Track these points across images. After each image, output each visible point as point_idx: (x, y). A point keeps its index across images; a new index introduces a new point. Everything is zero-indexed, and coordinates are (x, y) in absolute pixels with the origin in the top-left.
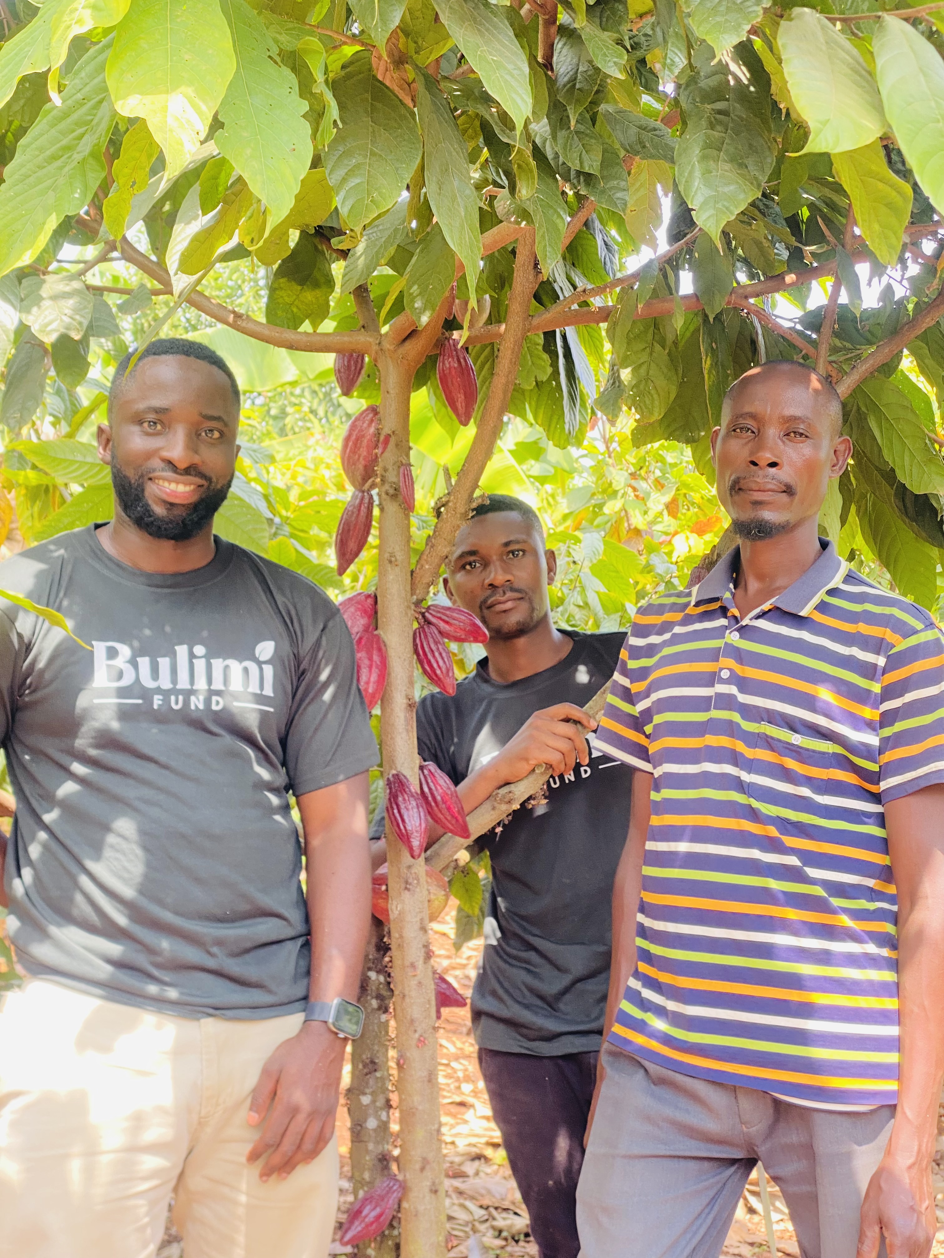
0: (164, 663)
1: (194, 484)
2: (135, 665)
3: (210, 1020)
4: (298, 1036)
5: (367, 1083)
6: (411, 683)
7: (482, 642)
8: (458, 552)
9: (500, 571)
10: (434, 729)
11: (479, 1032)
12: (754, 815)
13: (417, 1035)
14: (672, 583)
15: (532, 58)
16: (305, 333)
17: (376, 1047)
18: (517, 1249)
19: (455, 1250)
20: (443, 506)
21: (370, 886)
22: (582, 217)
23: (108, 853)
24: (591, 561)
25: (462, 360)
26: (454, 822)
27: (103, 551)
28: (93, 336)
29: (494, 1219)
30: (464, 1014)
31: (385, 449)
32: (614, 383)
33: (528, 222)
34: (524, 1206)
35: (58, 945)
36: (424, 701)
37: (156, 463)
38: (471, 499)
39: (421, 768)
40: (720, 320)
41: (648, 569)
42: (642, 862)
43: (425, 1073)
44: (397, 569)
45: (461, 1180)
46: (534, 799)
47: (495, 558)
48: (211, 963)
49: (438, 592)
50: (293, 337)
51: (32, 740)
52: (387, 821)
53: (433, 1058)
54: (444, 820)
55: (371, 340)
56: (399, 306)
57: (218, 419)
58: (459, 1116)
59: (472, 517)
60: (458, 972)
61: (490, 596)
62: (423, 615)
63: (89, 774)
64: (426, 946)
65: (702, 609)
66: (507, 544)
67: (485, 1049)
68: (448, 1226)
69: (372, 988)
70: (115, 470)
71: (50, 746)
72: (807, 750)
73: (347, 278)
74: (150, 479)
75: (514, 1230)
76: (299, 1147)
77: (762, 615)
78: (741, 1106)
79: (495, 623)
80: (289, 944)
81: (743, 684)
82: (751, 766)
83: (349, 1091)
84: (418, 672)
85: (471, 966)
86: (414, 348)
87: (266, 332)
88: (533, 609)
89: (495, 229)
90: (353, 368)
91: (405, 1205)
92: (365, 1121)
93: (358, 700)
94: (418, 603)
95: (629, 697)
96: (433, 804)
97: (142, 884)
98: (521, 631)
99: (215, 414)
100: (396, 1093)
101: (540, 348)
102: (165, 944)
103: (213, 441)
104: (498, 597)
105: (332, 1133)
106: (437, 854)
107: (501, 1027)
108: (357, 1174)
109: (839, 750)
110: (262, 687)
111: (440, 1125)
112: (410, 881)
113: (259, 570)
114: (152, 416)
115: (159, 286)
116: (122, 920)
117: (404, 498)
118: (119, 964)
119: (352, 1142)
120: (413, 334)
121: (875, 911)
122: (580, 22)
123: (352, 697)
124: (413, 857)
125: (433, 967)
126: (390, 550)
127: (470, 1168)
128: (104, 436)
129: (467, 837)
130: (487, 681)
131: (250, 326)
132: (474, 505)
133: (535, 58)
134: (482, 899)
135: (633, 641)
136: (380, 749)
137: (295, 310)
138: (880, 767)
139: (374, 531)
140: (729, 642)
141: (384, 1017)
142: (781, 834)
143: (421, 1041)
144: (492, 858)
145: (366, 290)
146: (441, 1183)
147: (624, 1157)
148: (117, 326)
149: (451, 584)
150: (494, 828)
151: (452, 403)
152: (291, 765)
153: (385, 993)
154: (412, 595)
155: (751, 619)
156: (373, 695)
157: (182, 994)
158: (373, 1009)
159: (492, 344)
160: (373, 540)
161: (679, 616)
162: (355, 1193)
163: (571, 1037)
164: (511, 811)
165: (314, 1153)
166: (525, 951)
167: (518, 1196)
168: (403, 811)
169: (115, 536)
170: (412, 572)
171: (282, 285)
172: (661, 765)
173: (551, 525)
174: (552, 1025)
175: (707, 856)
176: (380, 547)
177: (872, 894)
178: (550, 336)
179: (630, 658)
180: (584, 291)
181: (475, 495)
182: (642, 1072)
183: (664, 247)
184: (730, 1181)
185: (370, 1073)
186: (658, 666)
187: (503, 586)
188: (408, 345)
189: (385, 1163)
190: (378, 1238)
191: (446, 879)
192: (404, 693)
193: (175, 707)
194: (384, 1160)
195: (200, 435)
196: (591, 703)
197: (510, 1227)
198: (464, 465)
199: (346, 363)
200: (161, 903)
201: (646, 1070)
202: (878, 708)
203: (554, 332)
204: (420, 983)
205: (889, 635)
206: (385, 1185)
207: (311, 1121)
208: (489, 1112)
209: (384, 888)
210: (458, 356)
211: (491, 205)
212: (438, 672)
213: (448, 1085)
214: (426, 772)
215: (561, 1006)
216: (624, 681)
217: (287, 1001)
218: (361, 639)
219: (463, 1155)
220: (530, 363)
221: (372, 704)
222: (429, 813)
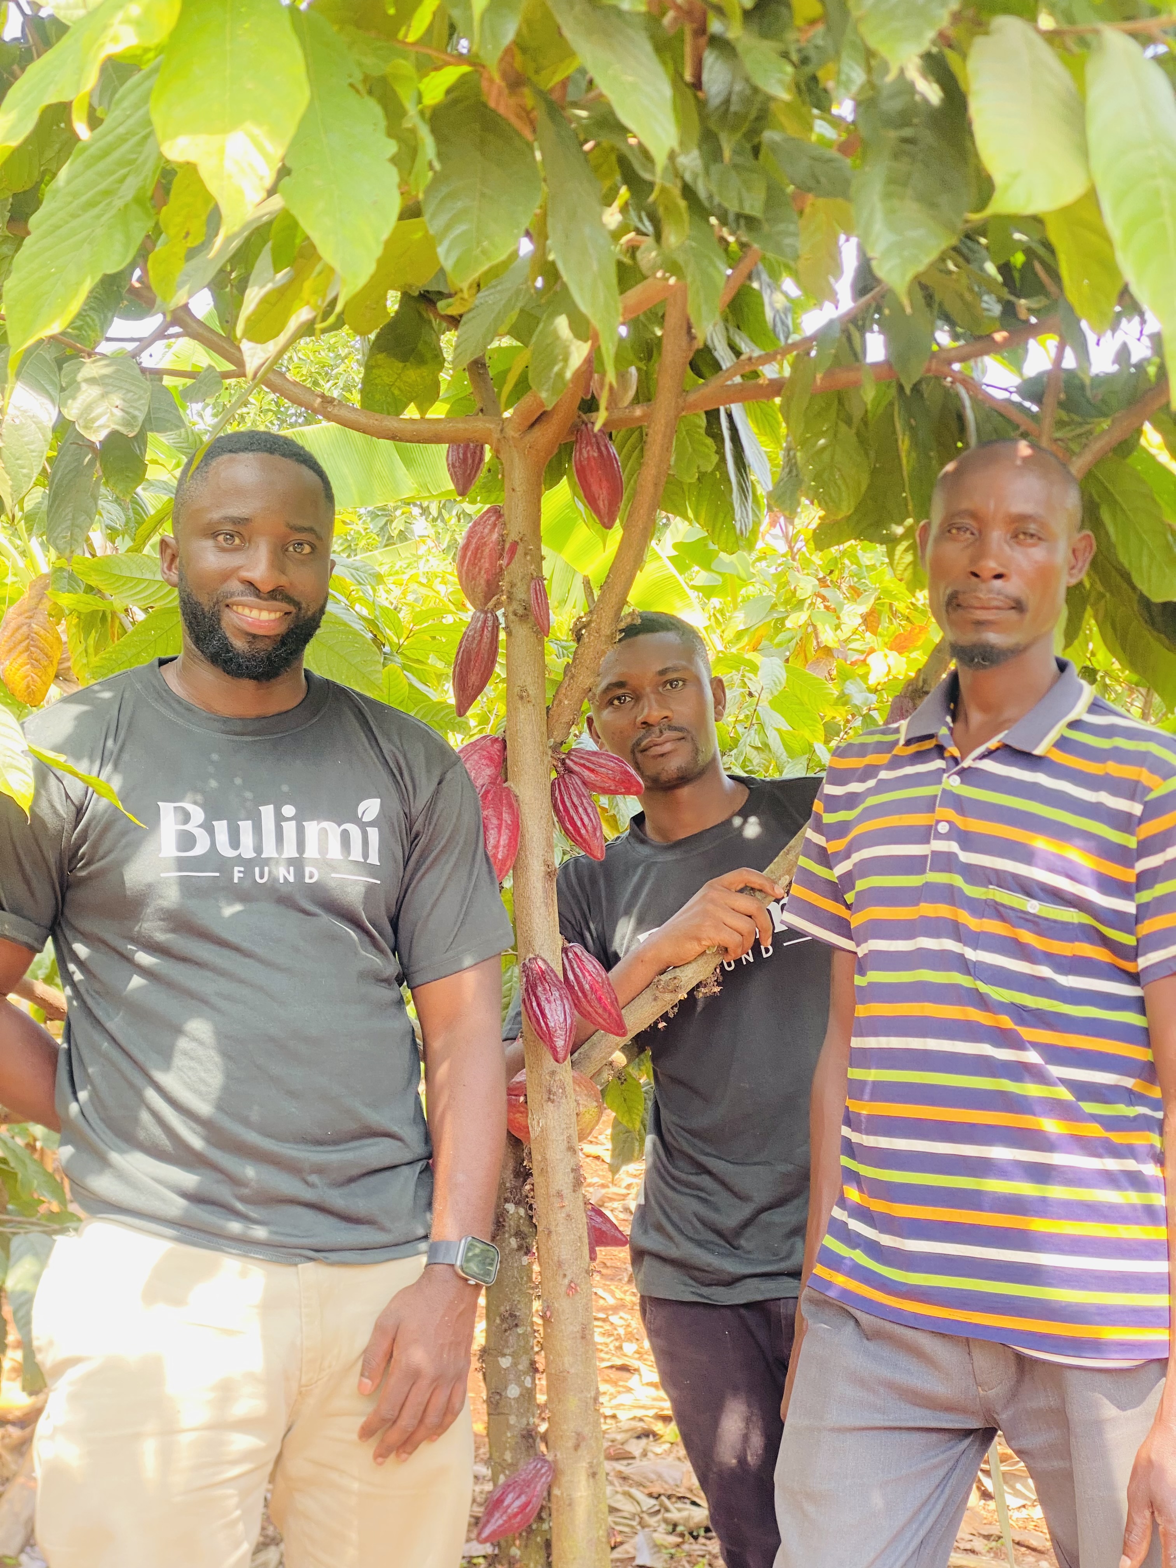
0: (246, 826)
1: (280, 611)
2: (211, 831)
3: (311, 1265)
4: (419, 1282)
5: (507, 1341)
6: (550, 846)
7: (637, 793)
8: (604, 684)
9: (655, 705)
10: (578, 902)
11: (641, 1276)
12: (982, 1002)
13: (566, 1281)
14: (871, 716)
15: (677, 78)
16: (412, 421)
17: (516, 1297)
18: (696, 1547)
19: (619, 1549)
20: (584, 627)
21: (505, 1097)
22: (744, 267)
23: (179, 1061)
24: (772, 693)
25: (603, 449)
26: (606, 1016)
27: (169, 691)
28: (152, 430)
29: (667, 1510)
30: (624, 1253)
31: (511, 559)
32: (790, 471)
33: (678, 279)
34: (702, 1494)
35: (121, 1176)
36: (565, 867)
37: (234, 585)
38: (617, 617)
39: (565, 950)
40: (918, 391)
41: (843, 699)
42: (846, 1063)
43: (578, 1328)
44: (530, 706)
45: (625, 1462)
46: (705, 986)
47: (648, 689)
48: (308, 1195)
49: (581, 733)
50: (396, 425)
51: (87, 925)
52: (524, 1018)
53: (587, 1309)
54: (594, 1014)
55: (492, 426)
56: (523, 386)
57: (311, 530)
58: (621, 1383)
59: (620, 640)
60: (616, 1205)
61: (644, 737)
62: (563, 762)
63: (156, 964)
64: (576, 1170)
65: (913, 748)
66: (663, 672)
67: (650, 1297)
68: (610, 1519)
69: (511, 1224)
70: (184, 595)
71: (108, 932)
72: (1046, 919)
73: (459, 350)
74: (227, 606)
75: (692, 1524)
76: (421, 1421)
77: (988, 755)
78: (976, 1364)
79: (651, 771)
80: (406, 1170)
81: (967, 840)
82: (976, 940)
83: (484, 1351)
84: (557, 834)
85: (631, 1196)
86: (544, 435)
87: (363, 420)
88: (696, 751)
89: (639, 288)
90: (470, 461)
91: (556, 1491)
92: (506, 1388)
93: (485, 868)
94: (556, 748)
95: (825, 858)
96: (580, 994)
97: (220, 1099)
98: (683, 779)
99: (306, 524)
100: (543, 1353)
101: (702, 431)
102: (250, 1172)
103: (303, 557)
104: (654, 737)
105: (463, 1403)
106: (587, 1056)
107: (668, 1270)
108: (496, 1455)
109: (1086, 919)
110: (366, 855)
111: (598, 1394)
112: (554, 1089)
113: (360, 711)
114: (228, 527)
115: (231, 367)
116: (197, 1143)
117: (537, 618)
118: (196, 1198)
119: (489, 1414)
120: (542, 418)
121: (1136, 1118)
122: (735, 31)
123: (477, 865)
124: (557, 1061)
125: (584, 1196)
126: (520, 683)
127: (635, 1447)
128: (169, 551)
129: (624, 1035)
130: (643, 841)
131: (343, 413)
132: (622, 625)
133: (681, 76)
134: (643, 1111)
135: (829, 789)
136: (514, 927)
137: (396, 392)
138: (1138, 940)
139: (501, 659)
140: (948, 788)
141: (525, 1260)
142: (1016, 1024)
143: (572, 1288)
144: (654, 1059)
145: (484, 365)
146: (599, 1464)
147: (833, 1430)
148: (180, 418)
149: (596, 724)
150: (656, 1023)
151: (591, 501)
152: (404, 949)
153: (525, 1229)
154: (549, 738)
155: (974, 760)
156: (504, 861)
157: (271, 1232)
158: (512, 1250)
159: (641, 427)
160: (499, 670)
161: (885, 758)
162: (494, 1479)
163: (756, 1280)
164: (677, 1001)
165: (441, 1428)
166: (697, 1174)
167: (695, 1482)
168: (544, 1003)
169: (184, 674)
170: (548, 708)
171: (380, 362)
172: (866, 941)
173: (720, 648)
174: (731, 1266)
175: (926, 1053)
176: (508, 680)
177: (1132, 1097)
178: (712, 416)
179: (825, 812)
180: (750, 359)
181: (623, 614)
182: (852, 1323)
183: (846, 302)
184: (964, 1458)
185: (510, 1329)
186: (860, 819)
187: (659, 724)
188: (537, 432)
189: (531, 1440)
190: (524, 1534)
191: (599, 1088)
192: (541, 859)
193: (259, 881)
194: (529, 1436)
195: (287, 550)
196: (772, 866)
197: (688, 1519)
198: (608, 576)
199: (461, 455)
200: (246, 1122)
201: (857, 1321)
202: (1132, 867)
203: (718, 410)
204: (568, 1216)
205: (1145, 776)
206: (531, 1467)
207: (434, 1389)
208: (655, 1377)
209: (522, 1099)
210: (598, 444)
211: (633, 256)
212: (583, 831)
213: (606, 1344)
214: (571, 955)
215: (743, 1242)
216: (819, 839)
217: (404, 1240)
218: (487, 792)
219: (626, 1431)
220: (690, 450)
221: (503, 873)
222: (575, 1005)
